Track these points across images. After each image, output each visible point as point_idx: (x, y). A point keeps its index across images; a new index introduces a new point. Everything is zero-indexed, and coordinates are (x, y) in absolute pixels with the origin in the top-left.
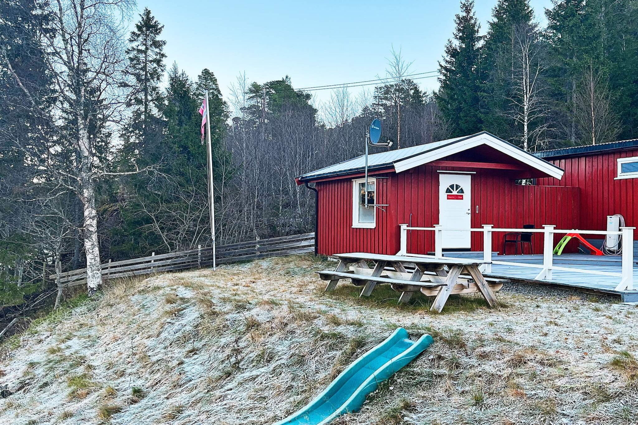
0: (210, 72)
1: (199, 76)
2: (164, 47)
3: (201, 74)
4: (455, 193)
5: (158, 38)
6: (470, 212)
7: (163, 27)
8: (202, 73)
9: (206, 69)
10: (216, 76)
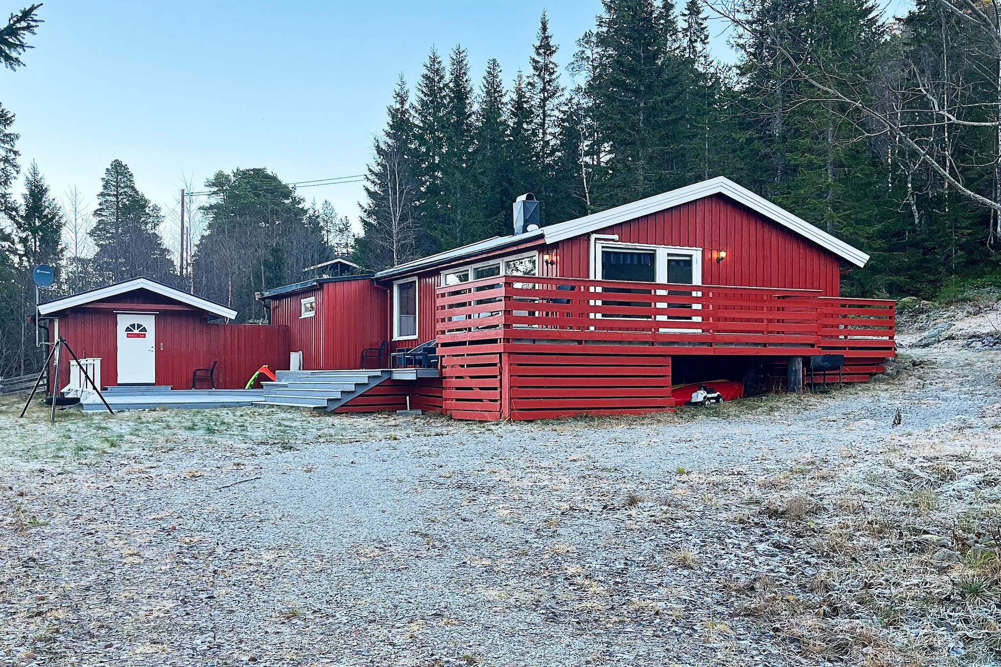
0: (123, 164)
1: (107, 169)
2: (16, 142)
3: (110, 167)
4: (136, 331)
5: (9, 130)
6: (154, 349)
7: (14, 116)
8: (112, 165)
9: (116, 160)
10: (131, 169)
